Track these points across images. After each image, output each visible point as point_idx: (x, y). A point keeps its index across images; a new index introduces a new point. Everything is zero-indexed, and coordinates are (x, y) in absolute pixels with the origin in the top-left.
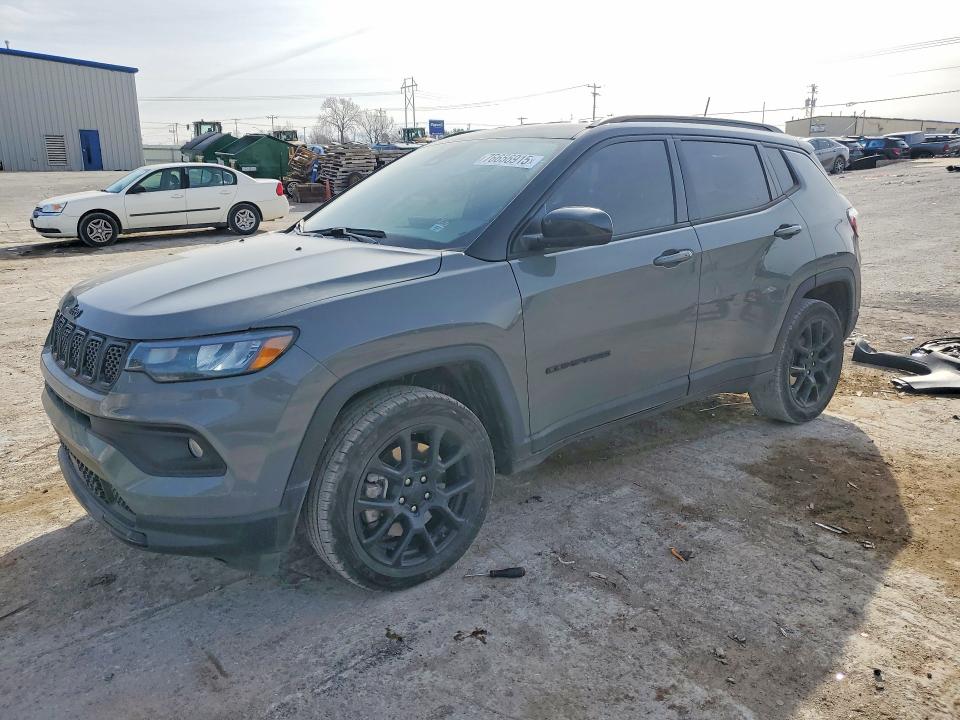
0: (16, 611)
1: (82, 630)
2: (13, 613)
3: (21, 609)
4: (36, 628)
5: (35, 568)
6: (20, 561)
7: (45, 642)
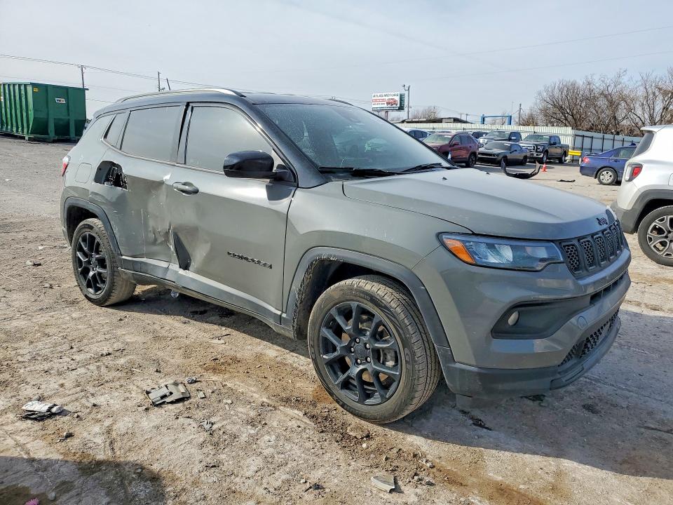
0: (653, 429)
1: (632, 396)
2: (656, 429)
3: (648, 428)
4: (650, 414)
5: (616, 445)
6: (619, 459)
7: (653, 404)
